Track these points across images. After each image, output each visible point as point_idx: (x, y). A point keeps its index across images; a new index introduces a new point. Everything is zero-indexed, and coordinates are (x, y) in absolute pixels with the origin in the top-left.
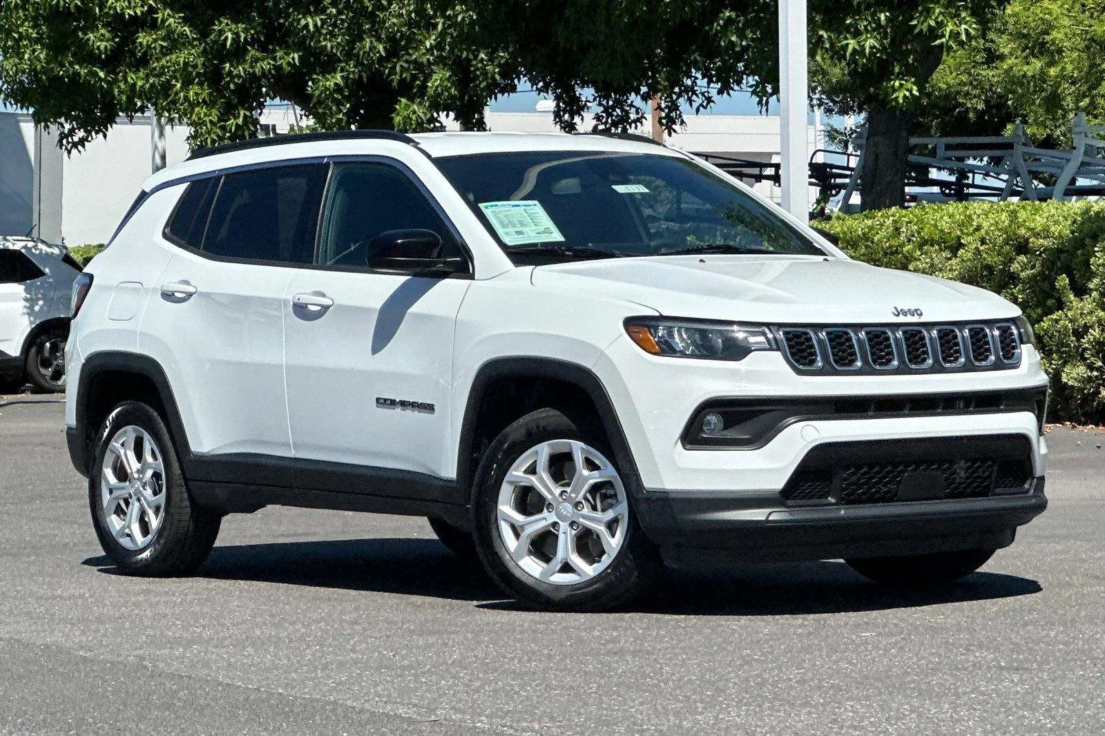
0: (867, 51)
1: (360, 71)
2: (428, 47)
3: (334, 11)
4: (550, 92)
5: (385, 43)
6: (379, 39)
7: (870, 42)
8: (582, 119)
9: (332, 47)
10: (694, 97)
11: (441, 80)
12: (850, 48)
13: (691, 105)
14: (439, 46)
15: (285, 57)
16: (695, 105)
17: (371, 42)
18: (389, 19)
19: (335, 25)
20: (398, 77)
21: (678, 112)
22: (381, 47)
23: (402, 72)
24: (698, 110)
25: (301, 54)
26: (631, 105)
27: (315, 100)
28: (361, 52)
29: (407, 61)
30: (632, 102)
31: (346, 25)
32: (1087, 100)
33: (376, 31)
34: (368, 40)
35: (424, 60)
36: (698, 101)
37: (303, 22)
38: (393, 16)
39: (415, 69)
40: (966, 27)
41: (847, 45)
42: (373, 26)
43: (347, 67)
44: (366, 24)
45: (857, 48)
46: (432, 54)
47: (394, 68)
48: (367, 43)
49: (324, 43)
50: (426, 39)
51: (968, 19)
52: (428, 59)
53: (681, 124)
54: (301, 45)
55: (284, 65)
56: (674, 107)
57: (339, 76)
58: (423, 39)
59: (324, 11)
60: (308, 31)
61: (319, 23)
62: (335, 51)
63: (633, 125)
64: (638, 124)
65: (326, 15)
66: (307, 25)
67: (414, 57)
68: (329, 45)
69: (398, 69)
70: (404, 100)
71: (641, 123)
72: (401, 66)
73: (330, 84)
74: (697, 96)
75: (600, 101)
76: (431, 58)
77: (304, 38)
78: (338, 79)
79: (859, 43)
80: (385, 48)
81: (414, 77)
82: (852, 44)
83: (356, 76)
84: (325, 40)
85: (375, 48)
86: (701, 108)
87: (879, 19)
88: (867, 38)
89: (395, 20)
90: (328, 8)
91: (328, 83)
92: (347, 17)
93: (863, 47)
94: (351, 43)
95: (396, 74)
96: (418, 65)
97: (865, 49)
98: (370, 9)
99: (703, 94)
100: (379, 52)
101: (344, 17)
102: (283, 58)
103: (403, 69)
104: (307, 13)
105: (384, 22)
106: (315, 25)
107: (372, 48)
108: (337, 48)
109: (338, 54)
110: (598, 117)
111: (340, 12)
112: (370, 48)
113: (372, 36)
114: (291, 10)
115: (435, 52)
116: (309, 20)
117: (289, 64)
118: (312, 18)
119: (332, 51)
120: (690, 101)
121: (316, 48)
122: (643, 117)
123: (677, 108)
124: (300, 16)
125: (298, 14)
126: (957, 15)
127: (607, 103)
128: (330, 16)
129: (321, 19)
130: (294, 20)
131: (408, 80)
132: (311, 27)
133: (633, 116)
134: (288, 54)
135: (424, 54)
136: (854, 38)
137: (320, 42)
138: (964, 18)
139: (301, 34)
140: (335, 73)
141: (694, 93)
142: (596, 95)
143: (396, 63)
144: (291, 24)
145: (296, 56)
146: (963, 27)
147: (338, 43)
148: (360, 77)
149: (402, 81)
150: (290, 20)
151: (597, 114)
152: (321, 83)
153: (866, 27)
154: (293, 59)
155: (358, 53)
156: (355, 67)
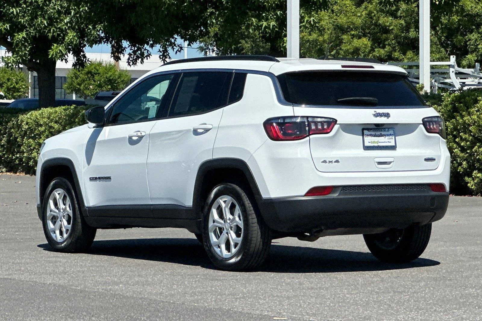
0: (271, 27)
1: (36, 32)
2: (66, 22)
3: (25, 6)
4: (109, 43)
5: (47, 20)
6: (44, 18)
7: (273, 23)
8: (124, 55)
9: (24, 22)
10: (175, 47)
11: (73, 36)
12: (264, 26)
13: (173, 50)
14: (71, 22)
15: (3, 26)
16: (175, 50)
17: (41, 20)
18: (49, 10)
19: (25, 12)
20: (51, 34)
21: (168, 53)
22: (45, 22)
23: (53, 33)
24: (176, 53)
25: (10, 24)
26: (145, 50)
27: (14, 44)
28: (37, 24)
29: (56, 28)
30: (145, 48)
31: (30, 12)
32: (335, 51)
33: (43, 15)
34: (40, 19)
35: (64, 28)
36: (176, 49)
37: (11, 10)
38: (51, 9)
39: (59, 31)
40: (313, 18)
41: (263, 24)
42: (42, 13)
43: (30, 30)
44: (39, 12)
45: (267, 25)
46: (67, 26)
47: (50, 30)
48: (39, 20)
49: (20, 20)
50: (65, 19)
51: (314, 15)
52: (66, 28)
53: (169, 58)
54: (10, 21)
55: (3, 29)
56: (165, 51)
57: (24, 33)
58: (63, 19)
59: (20, 5)
60: (14, 14)
61: (18, 11)
62: (25, 24)
63: (146, 58)
64: (148, 57)
65: (22, 7)
66: (13, 12)
67: (59, 26)
68: (22, 21)
69: (52, 31)
70: (55, 45)
71: (150, 57)
72: (53, 30)
73: (20, 37)
74: (176, 47)
75: (131, 47)
76: (67, 27)
77: (12, 18)
78: (24, 34)
79: (267, 23)
80: (47, 22)
81: (59, 35)
82: (265, 24)
83: (34, 34)
84: (21, 19)
85: (43, 22)
86: (178, 52)
87: (277, 14)
88: (271, 21)
89: (52, 11)
90: (22, 5)
91: (20, 36)
92: (31, 8)
93: (269, 25)
94: (32, 20)
95: (50, 33)
96: (61, 30)
97: (270, 26)
98: (41, 5)
99: (179, 46)
100: (44, 24)
101: (29, 8)
102: (2, 26)
103: (54, 32)
104: (13, 7)
105: (47, 11)
106: (17, 12)
107: (42, 22)
108: (26, 22)
109: (26, 25)
110: (130, 54)
111: (27, 7)
112: (41, 23)
113: (41, 17)
114: (6, 5)
115: (69, 24)
116: (14, 9)
117: (5, 29)
118: (15, 9)
119: (24, 23)
120: (173, 49)
121: (16, 22)
122: (150, 54)
123: (167, 51)
124: (11, 8)
125: (9, 7)
126: (310, 13)
127: (134, 48)
128: (23, 8)
129: (19, 10)
130: (7, 9)
131: (56, 36)
132: (15, 13)
133: (146, 54)
134: (4, 24)
135: (63, 25)
136: (266, 21)
137: (18, 19)
138: (313, 14)
139: (10, 16)
140: (23, 32)
141: (175, 45)
142: (130, 45)
143: (51, 28)
144: (6, 12)
145: (8, 25)
146: (312, 18)
147: (26, 20)
148: (36, 34)
149: (53, 36)
150: (5, 9)
151: (130, 53)
152: (17, 37)
153: (271, 17)
154: (7, 27)
155: (35, 24)
156: (33, 30)
